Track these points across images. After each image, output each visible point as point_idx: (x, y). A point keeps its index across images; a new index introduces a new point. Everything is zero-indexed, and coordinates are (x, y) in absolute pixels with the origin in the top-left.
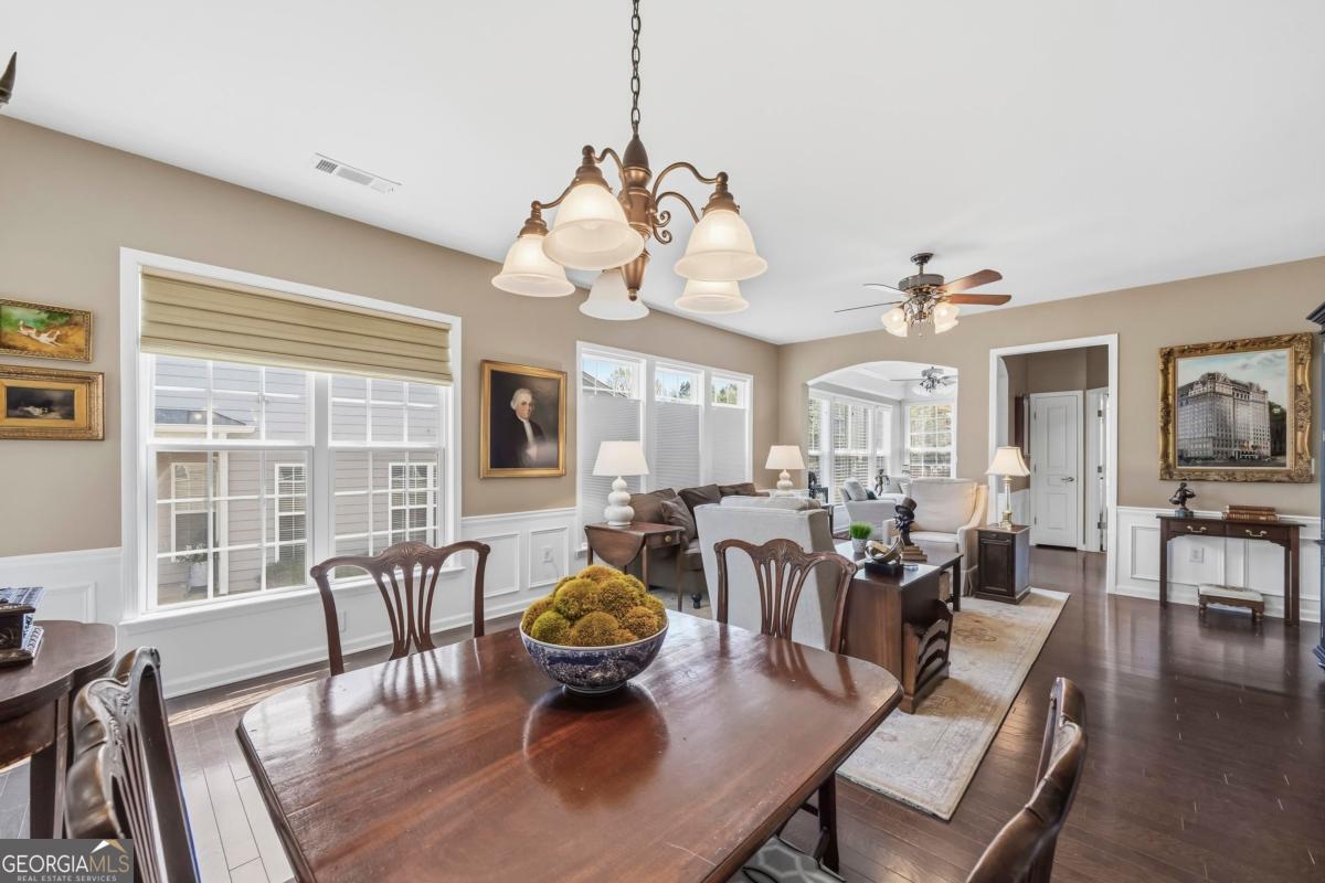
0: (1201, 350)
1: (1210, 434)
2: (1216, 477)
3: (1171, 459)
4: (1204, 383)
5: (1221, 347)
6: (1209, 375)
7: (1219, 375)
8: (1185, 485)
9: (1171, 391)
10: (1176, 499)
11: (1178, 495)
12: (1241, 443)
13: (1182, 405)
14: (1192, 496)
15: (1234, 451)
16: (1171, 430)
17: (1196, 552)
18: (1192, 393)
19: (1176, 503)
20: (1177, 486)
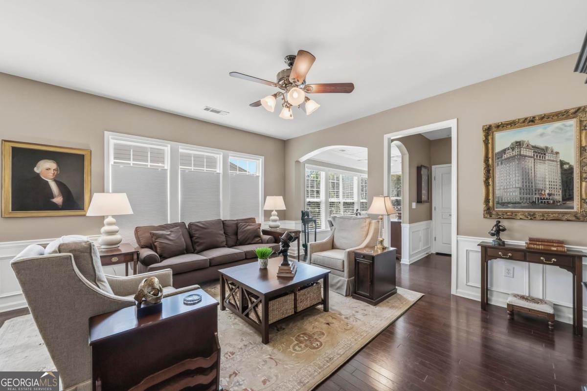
0: (512, 124)
1: (517, 186)
2: (521, 217)
3: (491, 204)
4: (513, 149)
5: (524, 122)
6: (517, 142)
7: (523, 142)
8: (499, 222)
9: (490, 155)
10: (493, 232)
11: (494, 229)
12: (539, 191)
13: (498, 165)
14: (504, 230)
15: (535, 197)
16: (491, 183)
17: (508, 270)
18: (505, 156)
19: (493, 235)
20: (494, 222)
